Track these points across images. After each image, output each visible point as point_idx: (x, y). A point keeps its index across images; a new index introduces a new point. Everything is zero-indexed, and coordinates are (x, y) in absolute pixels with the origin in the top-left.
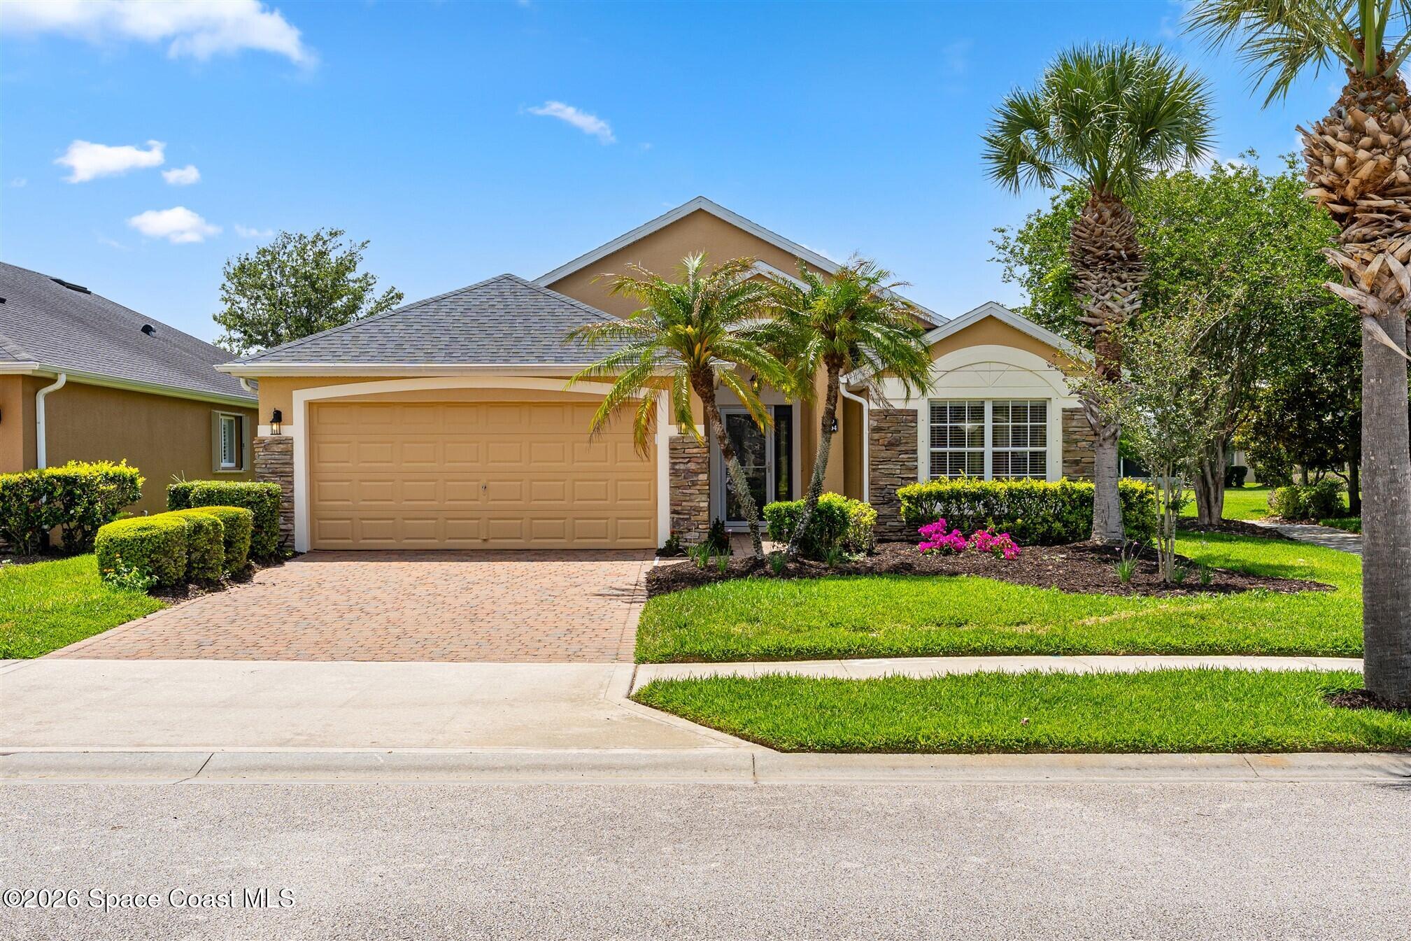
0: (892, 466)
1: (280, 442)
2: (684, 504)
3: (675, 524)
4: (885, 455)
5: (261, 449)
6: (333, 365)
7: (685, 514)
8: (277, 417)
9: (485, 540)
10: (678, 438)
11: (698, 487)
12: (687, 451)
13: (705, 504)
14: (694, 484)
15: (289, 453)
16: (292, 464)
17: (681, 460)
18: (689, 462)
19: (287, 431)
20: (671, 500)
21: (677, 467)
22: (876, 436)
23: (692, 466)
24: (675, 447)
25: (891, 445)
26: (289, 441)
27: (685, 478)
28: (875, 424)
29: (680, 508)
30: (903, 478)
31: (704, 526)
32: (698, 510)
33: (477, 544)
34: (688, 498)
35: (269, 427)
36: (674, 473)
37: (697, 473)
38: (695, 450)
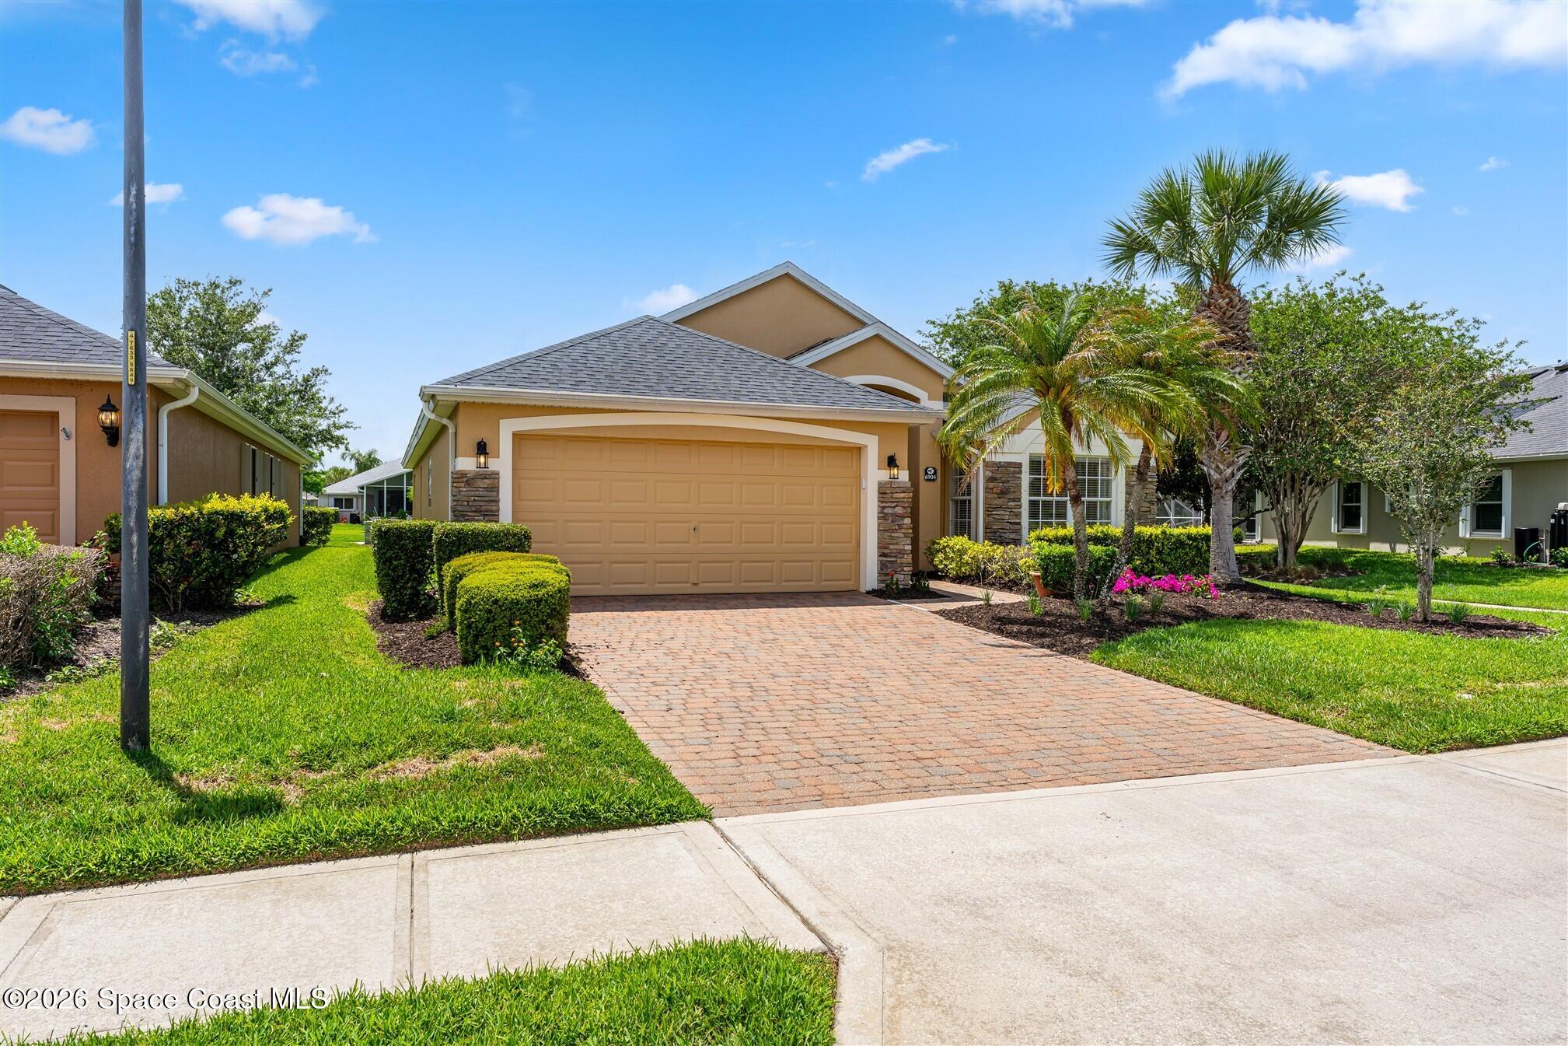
0: (1003, 513)
1: (484, 477)
2: (891, 547)
3: (882, 566)
4: (997, 503)
5: (463, 485)
6: (554, 392)
7: (891, 557)
8: (482, 449)
9: (695, 584)
10: (886, 483)
11: (903, 531)
12: (895, 495)
13: (909, 547)
14: (900, 527)
15: (495, 489)
16: (498, 501)
17: (890, 504)
18: (896, 506)
19: (494, 465)
20: (879, 543)
21: (886, 511)
22: (991, 485)
23: (899, 510)
24: (884, 491)
25: (1003, 493)
26: (495, 476)
27: (892, 522)
28: (990, 474)
29: (888, 551)
30: (1010, 523)
31: (909, 569)
32: (902, 552)
33: (688, 589)
34: (895, 541)
35: (474, 460)
36: (883, 516)
37: (902, 517)
38: (902, 495)
